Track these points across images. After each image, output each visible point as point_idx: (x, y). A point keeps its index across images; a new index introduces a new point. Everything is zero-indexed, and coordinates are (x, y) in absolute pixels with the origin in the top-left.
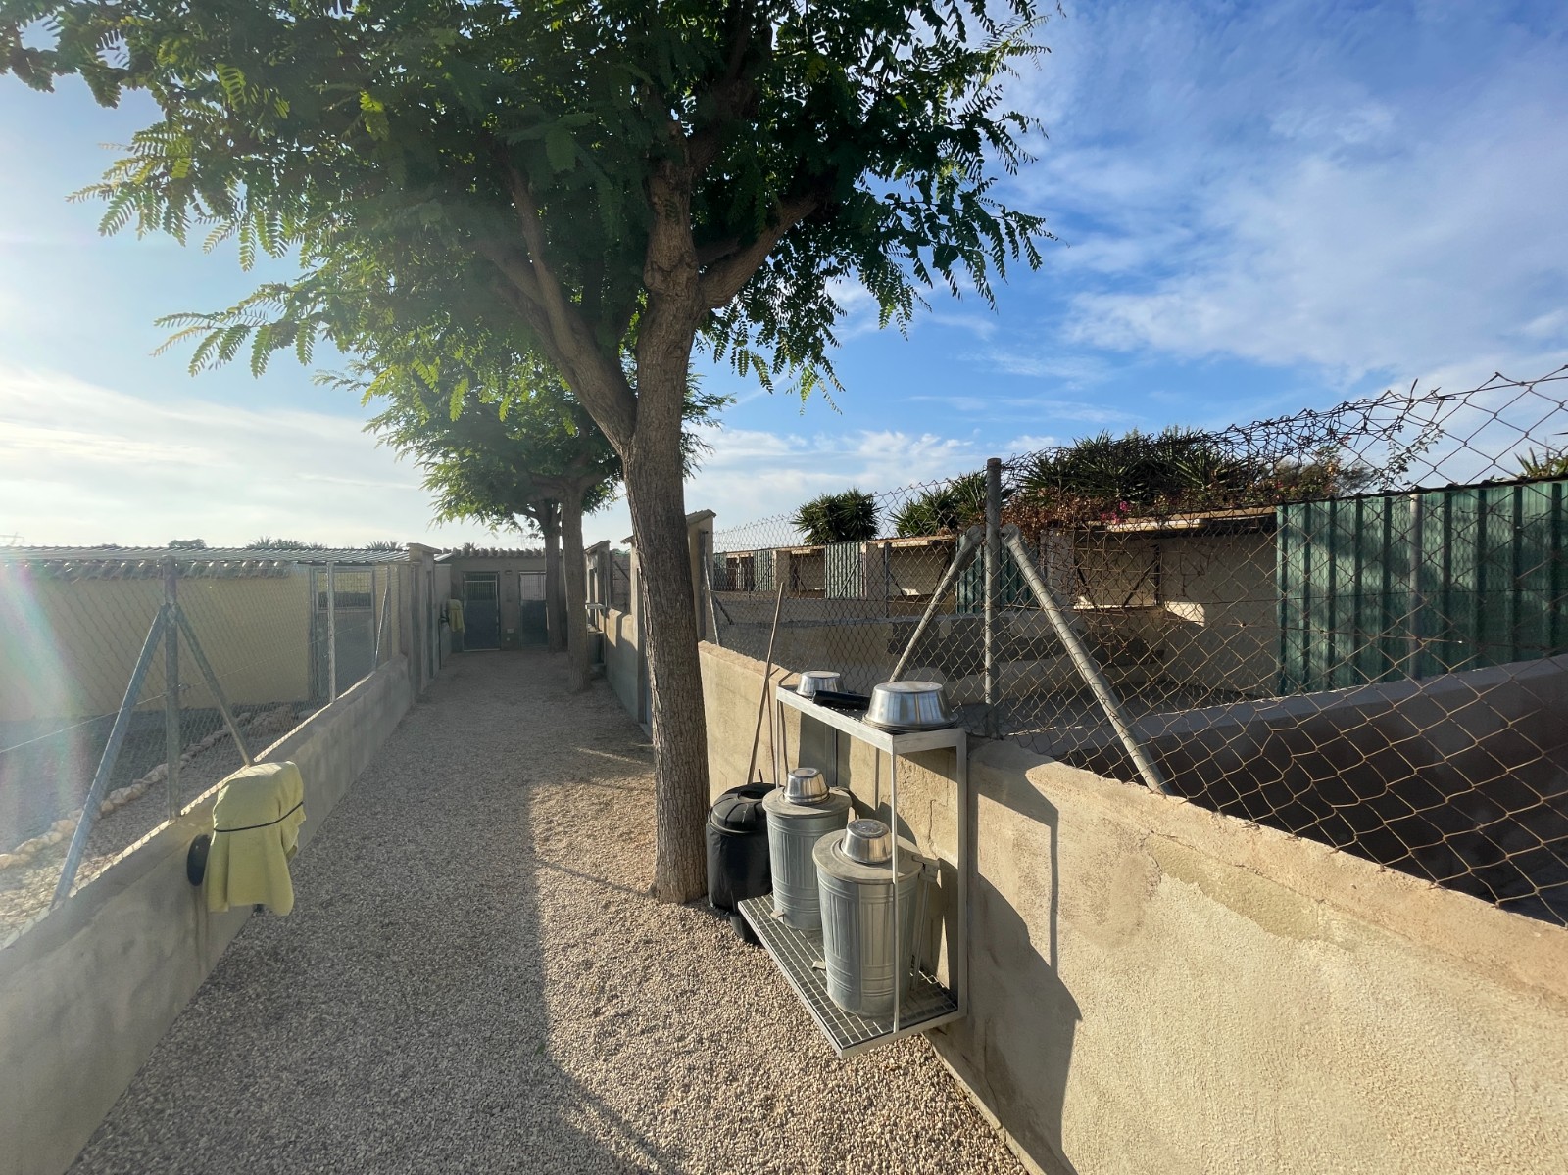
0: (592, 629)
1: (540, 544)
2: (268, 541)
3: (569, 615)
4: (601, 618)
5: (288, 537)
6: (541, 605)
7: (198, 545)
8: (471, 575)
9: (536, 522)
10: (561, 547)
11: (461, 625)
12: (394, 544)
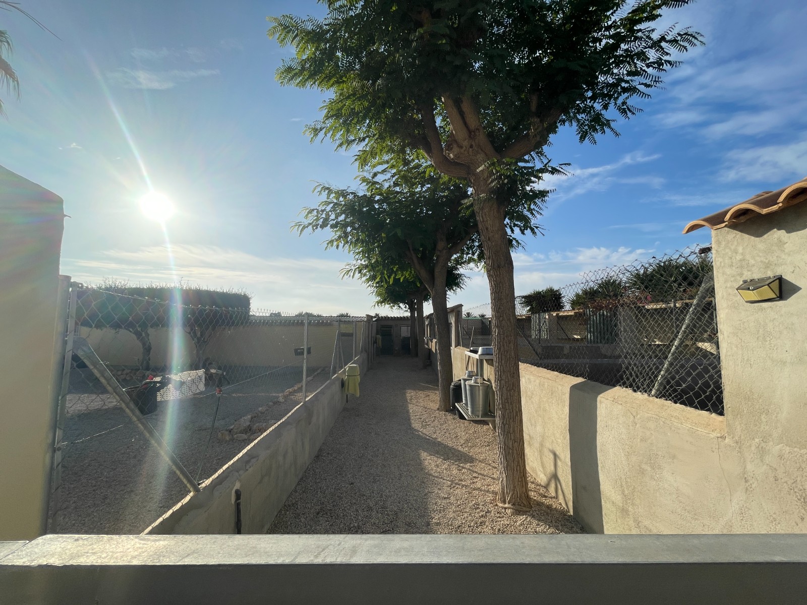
0: (427, 347)
1: (408, 314)
2: (302, 313)
3: (419, 340)
4: (430, 343)
5: (309, 311)
6: (408, 339)
7: (279, 315)
8: (383, 326)
9: (407, 306)
10: (416, 316)
11: (380, 345)
12: (347, 314)
